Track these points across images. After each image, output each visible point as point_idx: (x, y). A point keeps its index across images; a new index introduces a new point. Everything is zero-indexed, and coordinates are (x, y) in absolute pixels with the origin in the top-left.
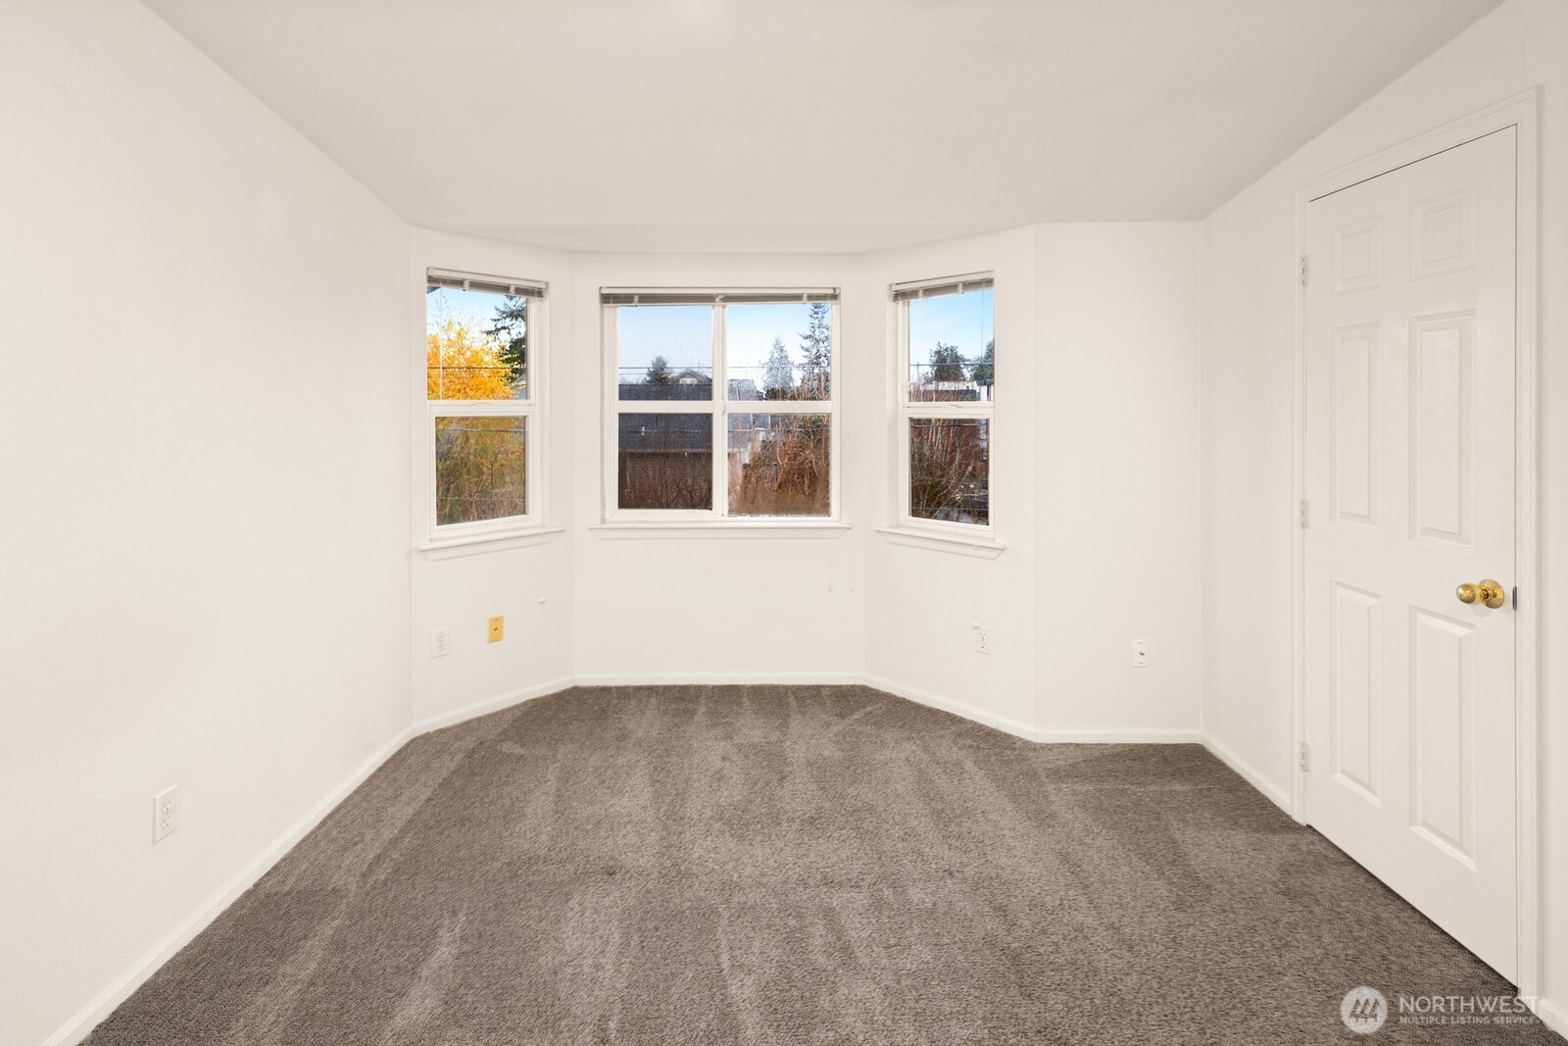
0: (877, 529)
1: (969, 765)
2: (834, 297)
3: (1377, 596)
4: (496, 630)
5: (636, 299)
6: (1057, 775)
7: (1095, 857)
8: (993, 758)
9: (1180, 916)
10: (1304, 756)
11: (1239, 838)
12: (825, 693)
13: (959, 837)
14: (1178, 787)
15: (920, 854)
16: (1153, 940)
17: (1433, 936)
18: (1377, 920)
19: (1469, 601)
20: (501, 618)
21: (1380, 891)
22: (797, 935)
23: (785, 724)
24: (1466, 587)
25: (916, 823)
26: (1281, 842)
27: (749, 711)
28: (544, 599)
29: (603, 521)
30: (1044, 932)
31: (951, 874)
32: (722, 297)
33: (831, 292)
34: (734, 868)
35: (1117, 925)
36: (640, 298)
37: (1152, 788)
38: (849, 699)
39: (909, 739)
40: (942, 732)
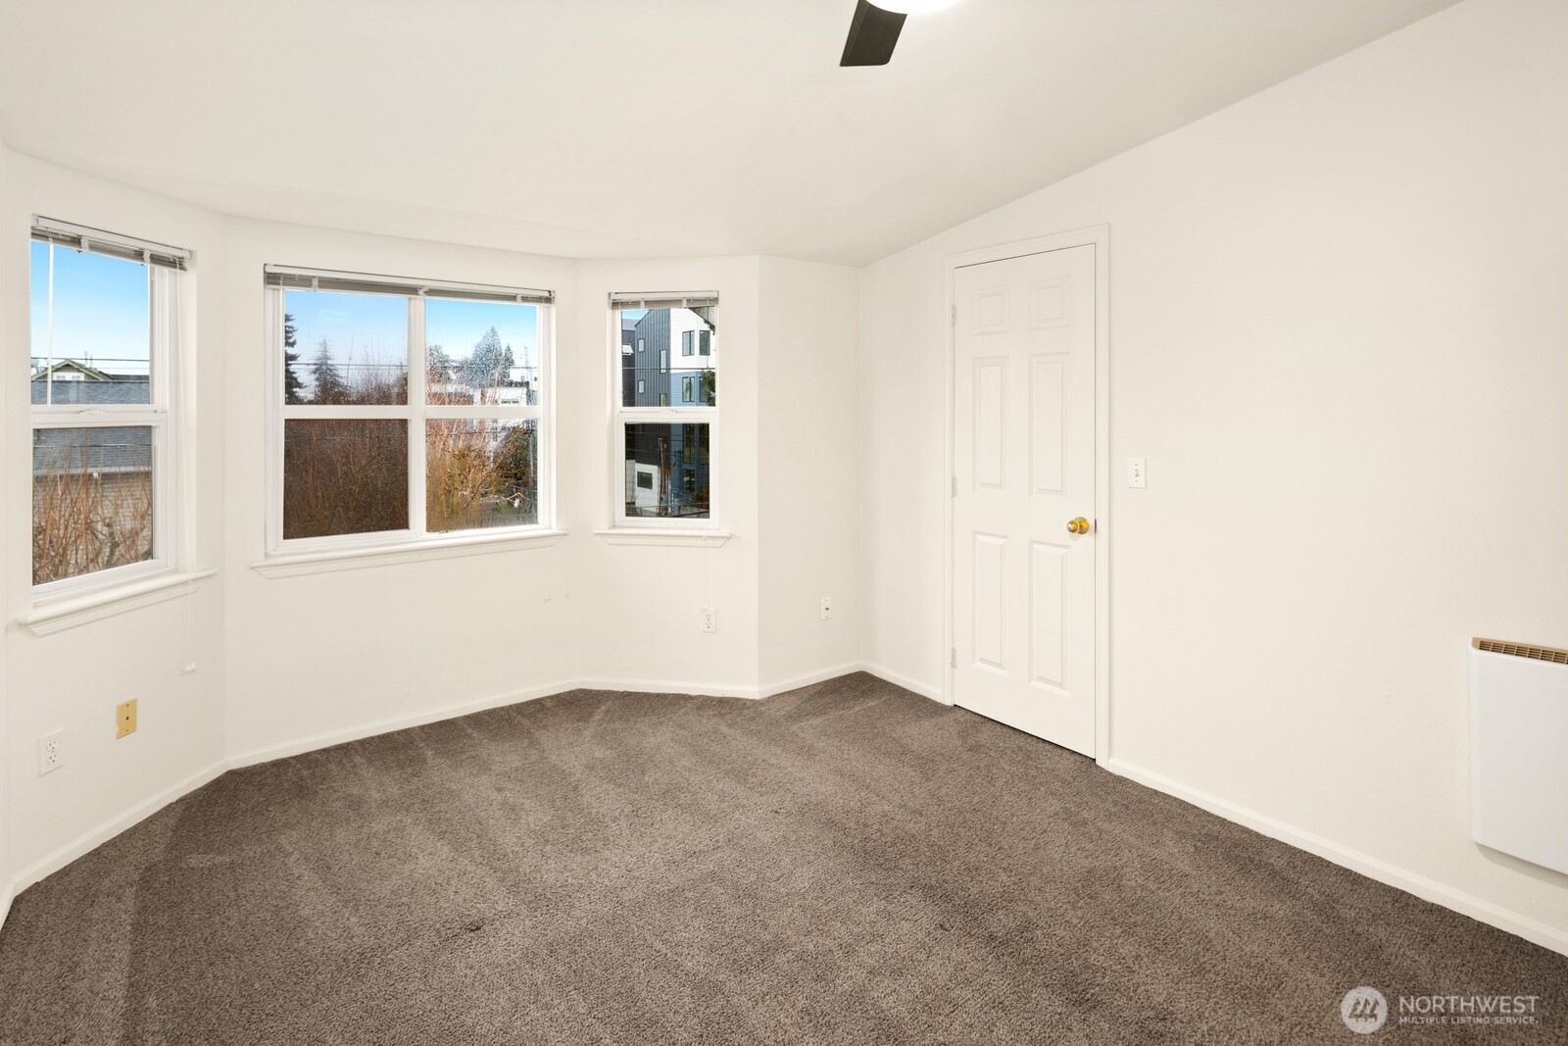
0: (596, 532)
1: (725, 730)
2: (548, 300)
3: (1006, 537)
4: (127, 719)
5: (315, 282)
6: (791, 718)
7: (858, 765)
8: (739, 719)
9: (932, 783)
10: (953, 657)
11: (926, 724)
12: (549, 704)
13: (761, 784)
14: (874, 704)
15: (744, 806)
16: (928, 805)
17: (1048, 747)
18: (1020, 748)
19: (1074, 531)
20: (134, 702)
21: (1011, 732)
22: (702, 902)
23: (534, 743)
24: (1071, 523)
25: (721, 785)
26: (948, 718)
27: (485, 741)
28: (194, 666)
29: (267, 555)
30: (866, 826)
31: (776, 812)
32: (427, 290)
33: (547, 294)
34: (599, 875)
35: (903, 803)
36: (320, 281)
37: (857, 708)
38: (578, 704)
39: (661, 723)
40: (683, 711)
